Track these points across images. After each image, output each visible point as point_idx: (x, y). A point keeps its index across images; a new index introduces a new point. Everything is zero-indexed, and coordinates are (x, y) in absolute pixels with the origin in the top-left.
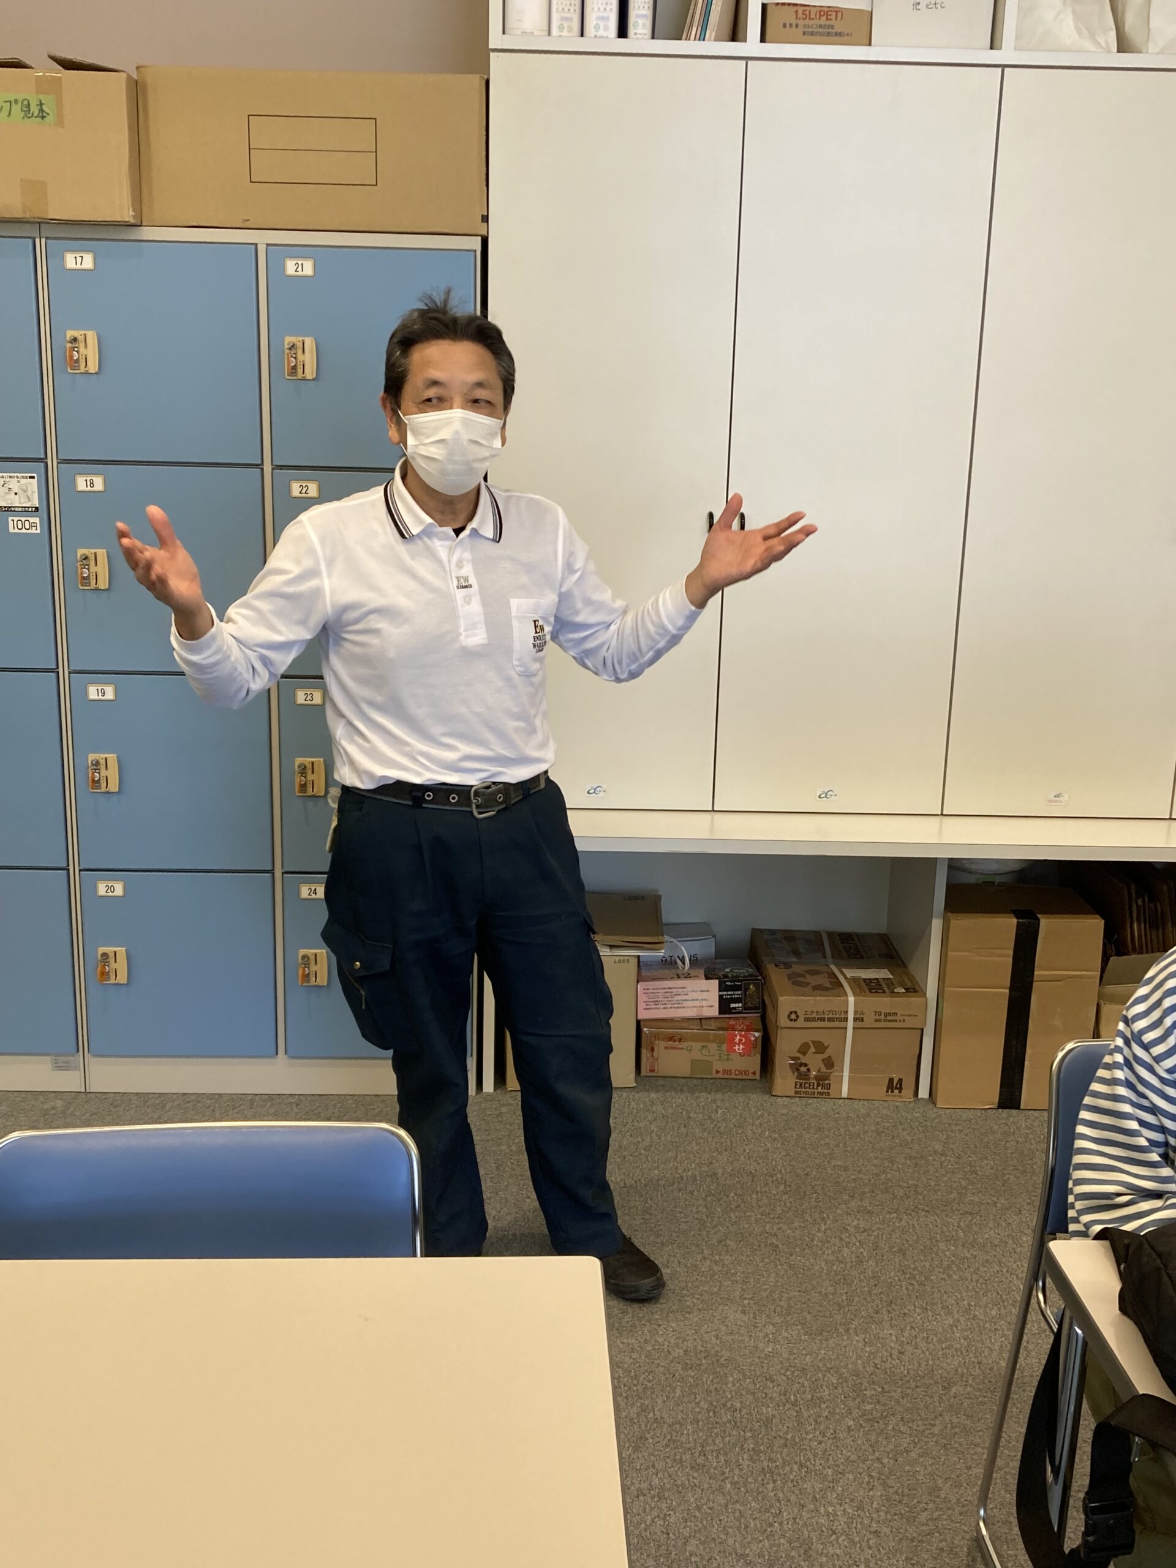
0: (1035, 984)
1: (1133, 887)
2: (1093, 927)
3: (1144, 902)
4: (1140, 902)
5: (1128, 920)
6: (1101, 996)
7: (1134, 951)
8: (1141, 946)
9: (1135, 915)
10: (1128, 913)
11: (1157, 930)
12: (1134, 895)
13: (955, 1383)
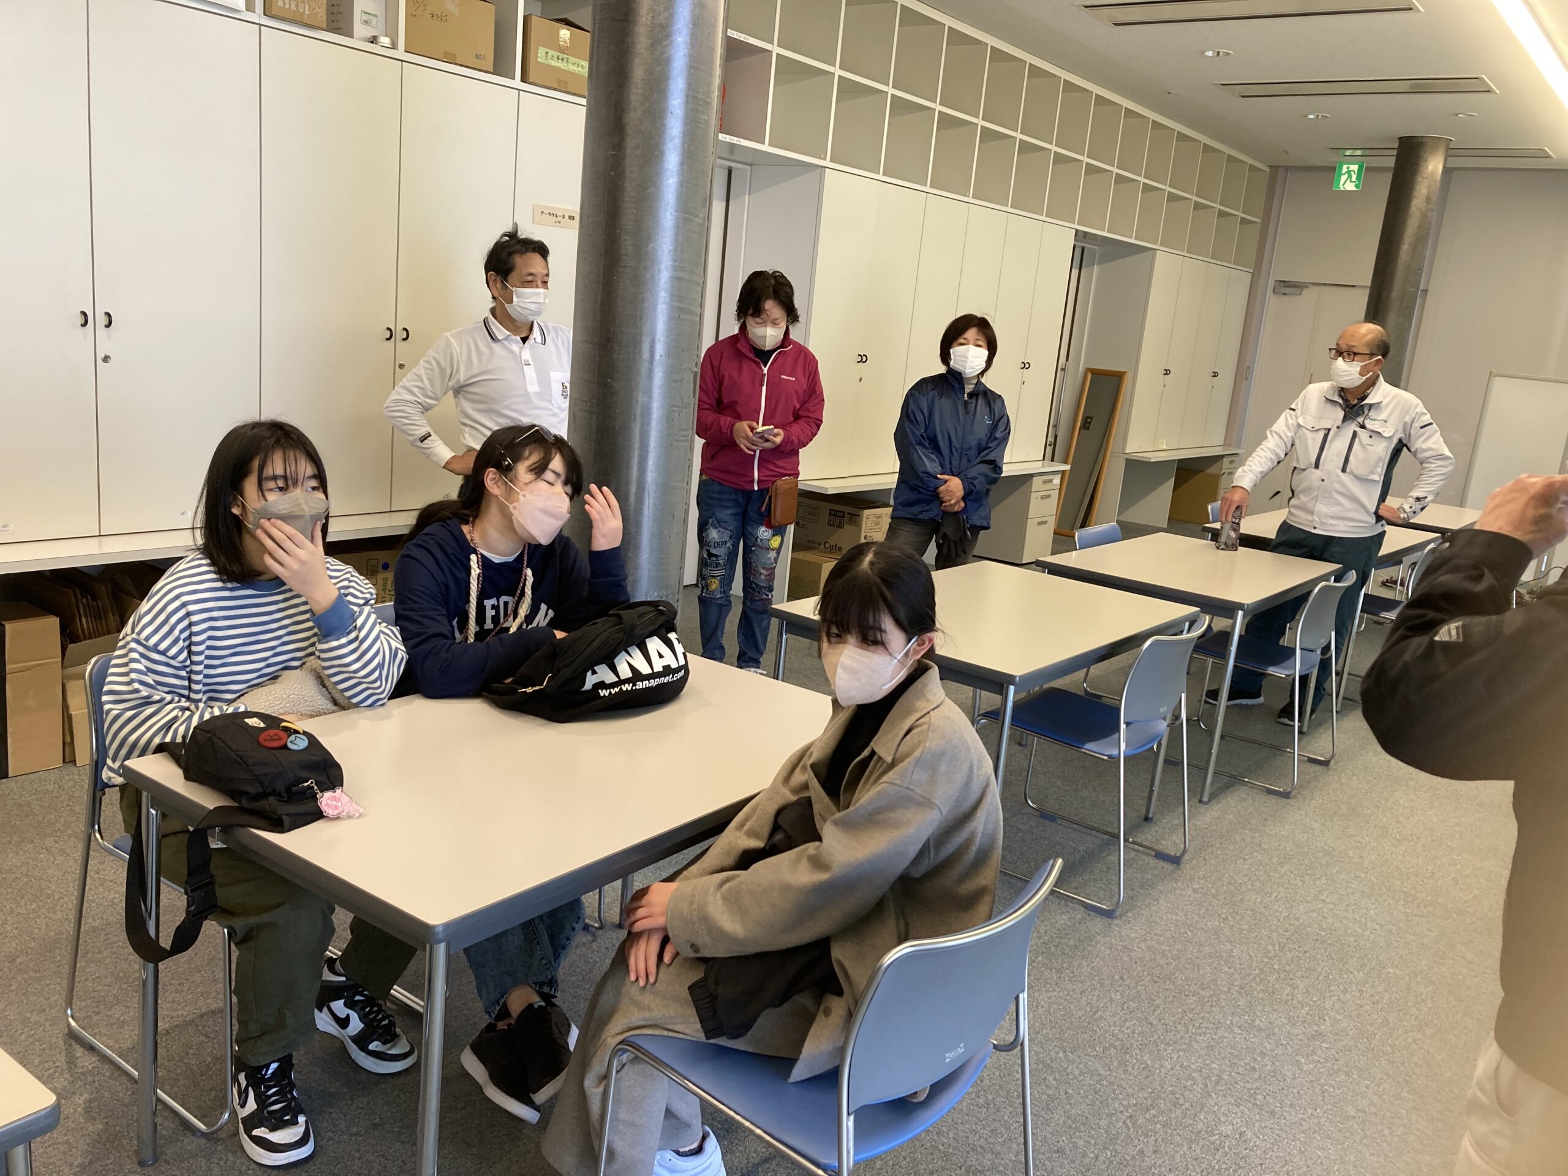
0: (8, 676)
1: (78, 590)
2: (52, 623)
3: (87, 600)
4: (84, 601)
5: (77, 615)
6: (64, 677)
7: (85, 638)
8: (90, 633)
9: (82, 611)
10: (76, 610)
11: (101, 620)
12: (79, 596)
13: (18, 957)
